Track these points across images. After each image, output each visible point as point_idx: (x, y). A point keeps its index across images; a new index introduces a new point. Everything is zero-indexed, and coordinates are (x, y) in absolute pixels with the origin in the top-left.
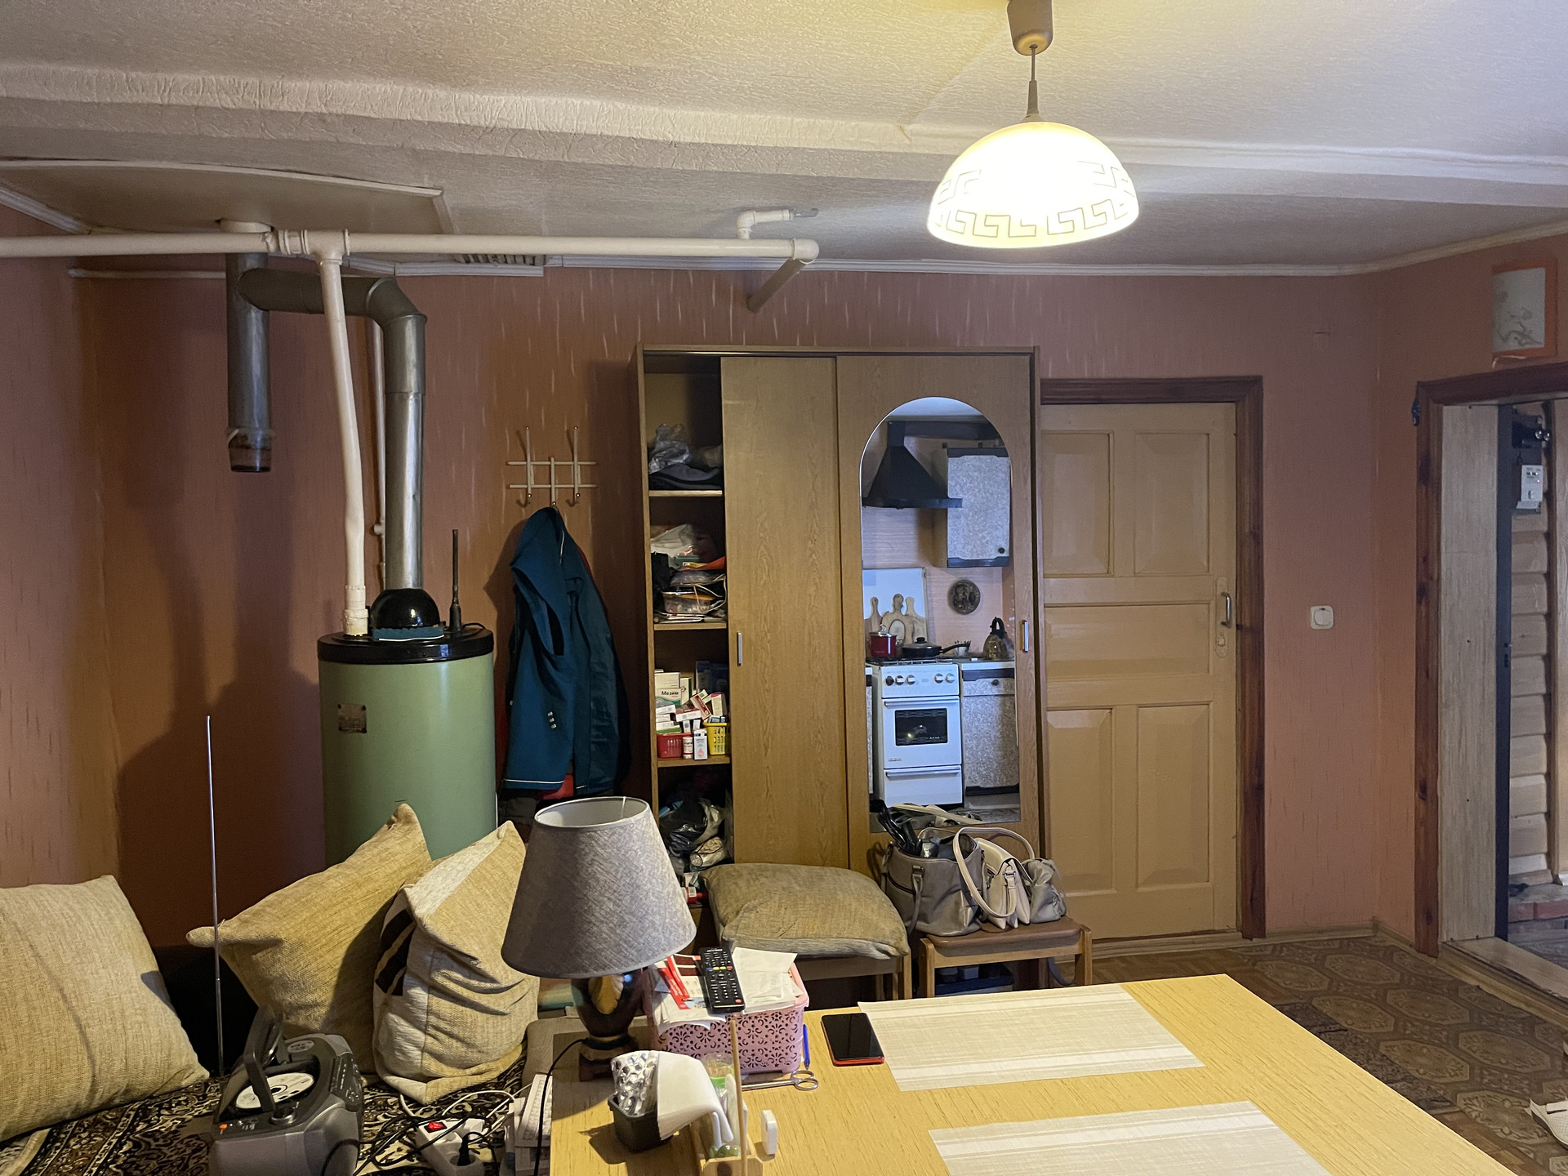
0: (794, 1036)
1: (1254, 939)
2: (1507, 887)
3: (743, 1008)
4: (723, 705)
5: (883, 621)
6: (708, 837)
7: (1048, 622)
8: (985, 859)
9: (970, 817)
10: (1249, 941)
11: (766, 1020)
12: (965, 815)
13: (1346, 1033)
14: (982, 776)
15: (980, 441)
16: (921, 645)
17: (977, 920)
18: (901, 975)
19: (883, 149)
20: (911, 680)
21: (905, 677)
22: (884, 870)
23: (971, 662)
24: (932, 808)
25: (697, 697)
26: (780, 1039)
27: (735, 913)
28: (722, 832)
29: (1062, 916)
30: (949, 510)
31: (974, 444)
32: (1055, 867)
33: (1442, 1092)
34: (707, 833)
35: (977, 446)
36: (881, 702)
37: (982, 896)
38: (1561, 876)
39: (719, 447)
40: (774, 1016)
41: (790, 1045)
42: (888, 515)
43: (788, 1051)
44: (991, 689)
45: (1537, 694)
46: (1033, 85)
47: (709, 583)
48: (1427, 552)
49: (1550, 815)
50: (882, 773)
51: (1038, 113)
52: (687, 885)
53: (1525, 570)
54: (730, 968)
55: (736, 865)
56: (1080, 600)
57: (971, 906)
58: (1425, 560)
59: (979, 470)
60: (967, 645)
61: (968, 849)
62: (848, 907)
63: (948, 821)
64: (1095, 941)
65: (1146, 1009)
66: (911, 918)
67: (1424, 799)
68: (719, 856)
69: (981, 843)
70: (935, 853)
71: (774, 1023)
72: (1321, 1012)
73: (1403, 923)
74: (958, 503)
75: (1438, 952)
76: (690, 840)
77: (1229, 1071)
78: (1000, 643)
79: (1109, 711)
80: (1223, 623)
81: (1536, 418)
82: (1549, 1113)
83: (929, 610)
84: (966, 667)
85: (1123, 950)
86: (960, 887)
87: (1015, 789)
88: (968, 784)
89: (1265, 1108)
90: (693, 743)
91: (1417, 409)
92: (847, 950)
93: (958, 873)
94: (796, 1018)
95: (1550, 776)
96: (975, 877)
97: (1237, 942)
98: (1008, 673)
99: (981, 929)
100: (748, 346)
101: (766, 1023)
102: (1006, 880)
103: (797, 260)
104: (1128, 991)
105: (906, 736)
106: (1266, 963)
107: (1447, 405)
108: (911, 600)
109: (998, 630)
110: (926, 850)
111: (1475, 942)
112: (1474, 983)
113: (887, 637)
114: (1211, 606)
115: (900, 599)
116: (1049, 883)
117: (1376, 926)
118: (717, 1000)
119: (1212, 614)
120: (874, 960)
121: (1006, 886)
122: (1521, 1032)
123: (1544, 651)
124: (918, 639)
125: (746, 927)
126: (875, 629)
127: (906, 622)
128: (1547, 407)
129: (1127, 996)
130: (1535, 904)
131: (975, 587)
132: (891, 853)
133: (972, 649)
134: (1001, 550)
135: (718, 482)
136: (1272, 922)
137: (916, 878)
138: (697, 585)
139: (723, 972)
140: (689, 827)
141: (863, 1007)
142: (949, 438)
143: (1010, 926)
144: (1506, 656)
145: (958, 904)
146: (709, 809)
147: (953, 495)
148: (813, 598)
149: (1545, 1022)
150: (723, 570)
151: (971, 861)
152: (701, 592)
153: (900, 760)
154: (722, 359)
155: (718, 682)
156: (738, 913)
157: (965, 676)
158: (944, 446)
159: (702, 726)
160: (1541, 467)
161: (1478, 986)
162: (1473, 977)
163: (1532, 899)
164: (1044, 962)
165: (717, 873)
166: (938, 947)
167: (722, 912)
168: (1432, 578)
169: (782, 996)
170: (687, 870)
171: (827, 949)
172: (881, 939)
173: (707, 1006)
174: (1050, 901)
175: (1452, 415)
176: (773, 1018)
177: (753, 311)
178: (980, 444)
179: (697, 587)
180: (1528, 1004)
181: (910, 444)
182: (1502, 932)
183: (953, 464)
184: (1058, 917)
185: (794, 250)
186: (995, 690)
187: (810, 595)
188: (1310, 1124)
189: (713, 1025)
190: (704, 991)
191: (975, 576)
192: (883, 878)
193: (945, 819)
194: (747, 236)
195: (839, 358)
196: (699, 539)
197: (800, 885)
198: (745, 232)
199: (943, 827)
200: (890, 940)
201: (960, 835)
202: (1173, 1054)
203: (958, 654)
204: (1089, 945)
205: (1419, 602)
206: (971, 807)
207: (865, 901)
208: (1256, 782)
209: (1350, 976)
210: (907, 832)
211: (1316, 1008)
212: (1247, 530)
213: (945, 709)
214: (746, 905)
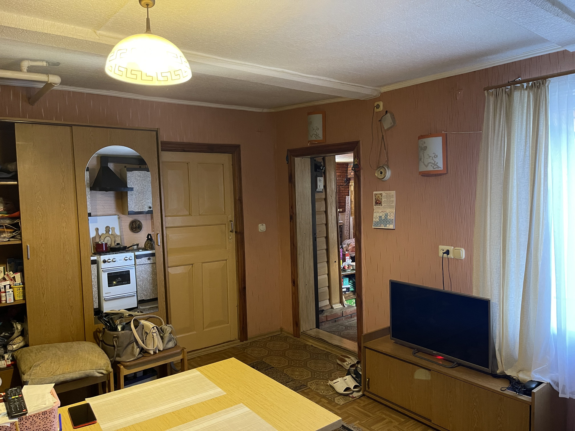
0: (54, 420)
1: (244, 342)
2: (319, 311)
3: (27, 413)
4: (21, 278)
5: (101, 237)
6: (16, 337)
7: (168, 233)
8: (144, 328)
9: (138, 312)
10: (243, 342)
11: (39, 416)
12: (136, 311)
13: (273, 369)
14: (145, 295)
15: (140, 166)
16: (118, 246)
17: (142, 353)
18: (109, 381)
19: (87, 39)
20: (114, 260)
21: (111, 259)
22: (101, 339)
23: (139, 251)
24: (122, 311)
25: (8, 275)
26: (46, 423)
27: (29, 369)
28: (23, 333)
29: (175, 345)
30: (128, 192)
31: (138, 166)
32: (172, 327)
33: (303, 383)
34: (15, 335)
35: (139, 167)
36: (101, 270)
37: (143, 343)
38: (333, 306)
39: (15, 163)
40: (43, 413)
41: (52, 424)
42: (102, 194)
43: (51, 427)
44: (148, 261)
45: (324, 249)
46: (148, 20)
47: (12, 223)
48: (292, 205)
49: (329, 287)
50: (102, 299)
51: (151, 31)
52: (6, 359)
53: (319, 210)
54: (20, 396)
55: (30, 347)
56: (179, 225)
57: (139, 348)
58: (292, 208)
59: (140, 176)
60: (138, 245)
61: (137, 325)
62: (84, 357)
63: (129, 315)
64: (188, 352)
65: (205, 376)
66: (113, 357)
67: (294, 286)
68: (22, 344)
69: (143, 322)
70: (123, 329)
71: (43, 417)
72: (266, 363)
73: (290, 328)
74: (132, 189)
75: (300, 336)
76: (6, 339)
77: (235, 393)
78: (151, 243)
79: (192, 265)
80: (231, 231)
81: (321, 162)
82: (334, 383)
83: (121, 232)
84: (137, 253)
85: (199, 354)
86: (134, 341)
87: (156, 299)
88: (139, 299)
89: (247, 405)
90: (6, 296)
91: (287, 158)
92: (83, 375)
93: (133, 335)
94: (54, 412)
95: (329, 274)
96: (140, 336)
97: (238, 343)
98: (153, 255)
99: (143, 356)
100: (29, 119)
101: (39, 417)
102: (153, 335)
103: (51, 83)
104: (199, 371)
105: (113, 283)
106: (248, 349)
107: (296, 157)
108: (113, 229)
109: (150, 239)
110: (119, 328)
111: (310, 331)
112: (311, 344)
113: (103, 244)
114: (226, 225)
115: (108, 228)
116: (170, 333)
117: (281, 330)
118: (13, 412)
119: (227, 228)
120: (97, 377)
121: (153, 337)
122: (325, 358)
123: (325, 235)
124: (117, 244)
125: (35, 374)
126: (97, 240)
127: (112, 237)
128: (324, 159)
129: (199, 373)
130: (327, 316)
131: (140, 222)
132: (104, 332)
133: (140, 246)
134: (150, 208)
135: (15, 178)
136: (250, 334)
137: (115, 340)
138: (5, 224)
139: (17, 398)
140: (6, 333)
141: (88, 400)
142: (127, 164)
143: (155, 353)
144: (315, 237)
145: (133, 348)
146: (16, 324)
147: (129, 186)
148: (65, 228)
149: (331, 354)
150: (19, 218)
151: (139, 329)
152: (7, 227)
153: (110, 293)
154: (15, 124)
155: (18, 267)
156: (30, 368)
157: (136, 257)
158: (125, 167)
159: (10, 288)
160: (322, 178)
161: (312, 345)
162: (311, 342)
163: (325, 315)
164: (169, 364)
165: (21, 352)
166: (125, 367)
167: (23, 368)
168: (294, 214)
169: (47, 404)
170: (6, 353)
171: (74, 377)
172: (99, 368)
173: (8, 416)
174: (171, 340)
175: (297, 160)
176: (43, 414)
177: (31, 105)
178: (140, 167)
179: (5, 225)
180: (326, 348)
181: (111, 166)
182: (318, 326)
183: (129, 174)
184: (174, 346)
185: (49, 79)
186: (149, 262)
187: (63, 227)
188: (262, 407)
189: (12, 424)
190: (7, 409)
191: (140, 218)
192: (101, 342)
193: (128, 314)
194: (25, 70)
195: (73, 127)
196: (6, 204)
197: (61, 351)
198: (25, 69)
199: (127, 318)
200: (104, 368)
201: (134, 320)
202: (216, 391)
203: (134, 249)
204: (186, 354)
205: (290, 221)
206: (141, 308)
207: (92, 353)
208: (243, 286)
209: (274, 349)
210: (111, 322)
211: (264, 362)
212: (237, 198)
213: (129, 271)
214: (35, 364)
